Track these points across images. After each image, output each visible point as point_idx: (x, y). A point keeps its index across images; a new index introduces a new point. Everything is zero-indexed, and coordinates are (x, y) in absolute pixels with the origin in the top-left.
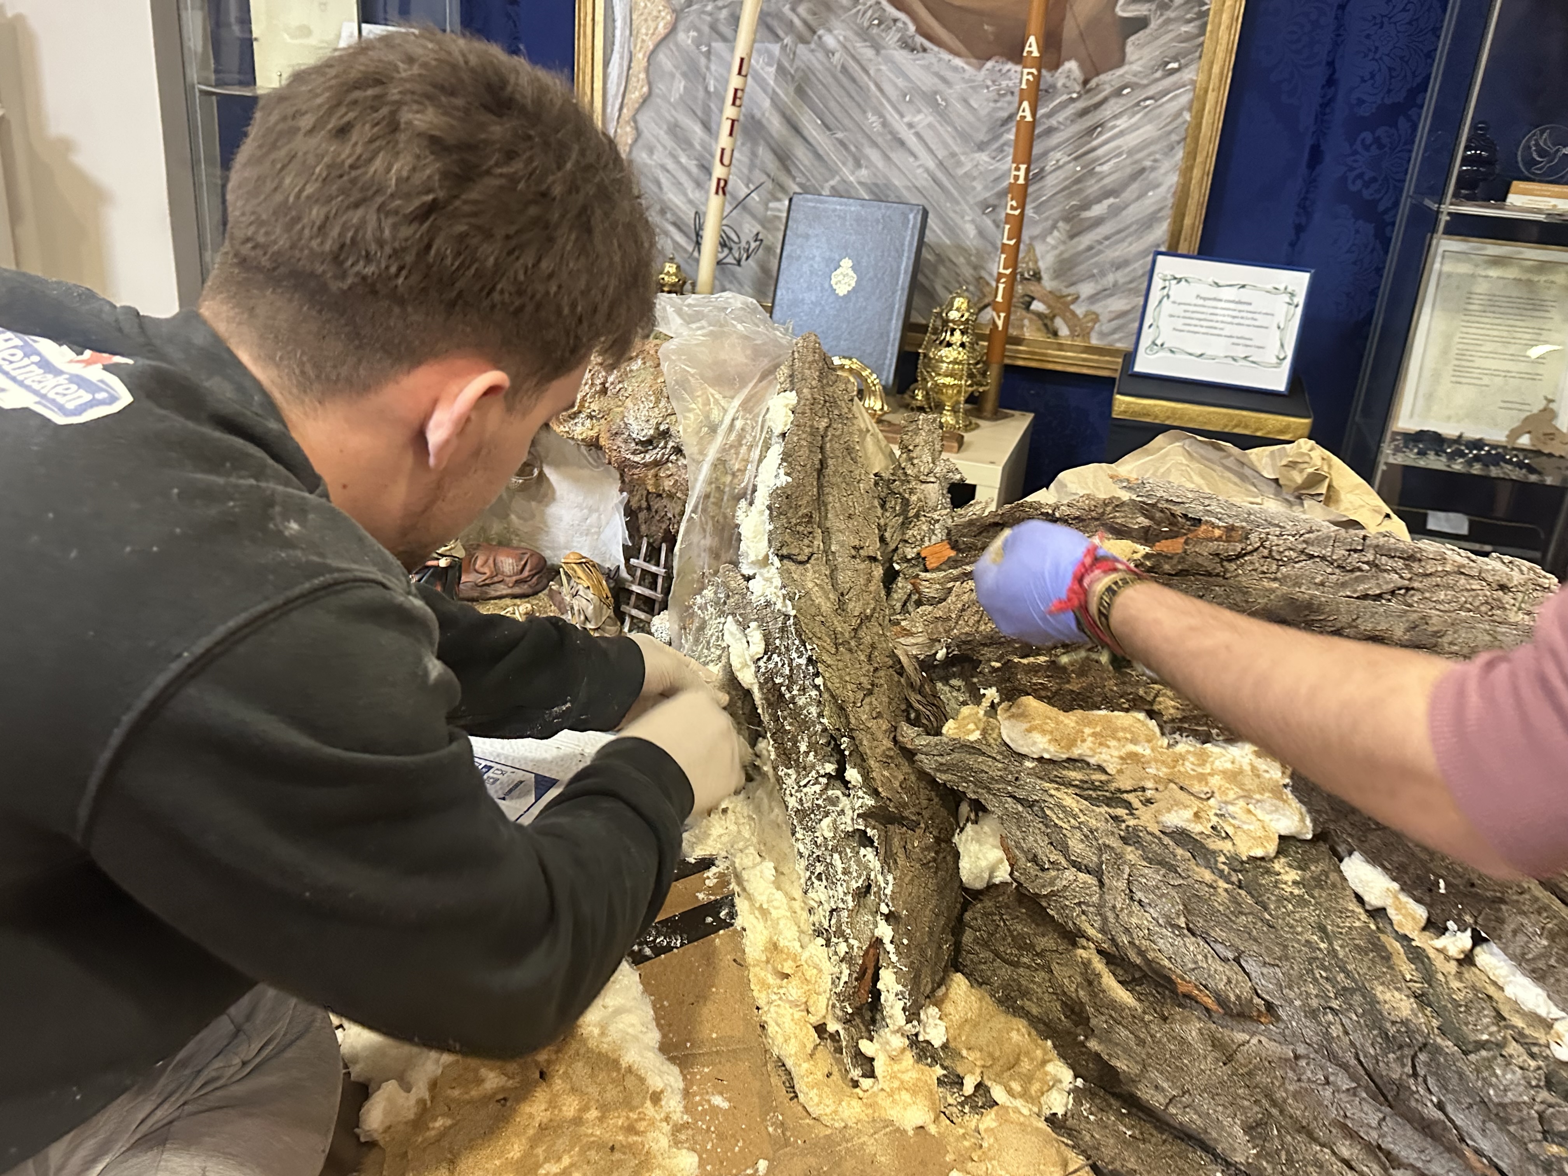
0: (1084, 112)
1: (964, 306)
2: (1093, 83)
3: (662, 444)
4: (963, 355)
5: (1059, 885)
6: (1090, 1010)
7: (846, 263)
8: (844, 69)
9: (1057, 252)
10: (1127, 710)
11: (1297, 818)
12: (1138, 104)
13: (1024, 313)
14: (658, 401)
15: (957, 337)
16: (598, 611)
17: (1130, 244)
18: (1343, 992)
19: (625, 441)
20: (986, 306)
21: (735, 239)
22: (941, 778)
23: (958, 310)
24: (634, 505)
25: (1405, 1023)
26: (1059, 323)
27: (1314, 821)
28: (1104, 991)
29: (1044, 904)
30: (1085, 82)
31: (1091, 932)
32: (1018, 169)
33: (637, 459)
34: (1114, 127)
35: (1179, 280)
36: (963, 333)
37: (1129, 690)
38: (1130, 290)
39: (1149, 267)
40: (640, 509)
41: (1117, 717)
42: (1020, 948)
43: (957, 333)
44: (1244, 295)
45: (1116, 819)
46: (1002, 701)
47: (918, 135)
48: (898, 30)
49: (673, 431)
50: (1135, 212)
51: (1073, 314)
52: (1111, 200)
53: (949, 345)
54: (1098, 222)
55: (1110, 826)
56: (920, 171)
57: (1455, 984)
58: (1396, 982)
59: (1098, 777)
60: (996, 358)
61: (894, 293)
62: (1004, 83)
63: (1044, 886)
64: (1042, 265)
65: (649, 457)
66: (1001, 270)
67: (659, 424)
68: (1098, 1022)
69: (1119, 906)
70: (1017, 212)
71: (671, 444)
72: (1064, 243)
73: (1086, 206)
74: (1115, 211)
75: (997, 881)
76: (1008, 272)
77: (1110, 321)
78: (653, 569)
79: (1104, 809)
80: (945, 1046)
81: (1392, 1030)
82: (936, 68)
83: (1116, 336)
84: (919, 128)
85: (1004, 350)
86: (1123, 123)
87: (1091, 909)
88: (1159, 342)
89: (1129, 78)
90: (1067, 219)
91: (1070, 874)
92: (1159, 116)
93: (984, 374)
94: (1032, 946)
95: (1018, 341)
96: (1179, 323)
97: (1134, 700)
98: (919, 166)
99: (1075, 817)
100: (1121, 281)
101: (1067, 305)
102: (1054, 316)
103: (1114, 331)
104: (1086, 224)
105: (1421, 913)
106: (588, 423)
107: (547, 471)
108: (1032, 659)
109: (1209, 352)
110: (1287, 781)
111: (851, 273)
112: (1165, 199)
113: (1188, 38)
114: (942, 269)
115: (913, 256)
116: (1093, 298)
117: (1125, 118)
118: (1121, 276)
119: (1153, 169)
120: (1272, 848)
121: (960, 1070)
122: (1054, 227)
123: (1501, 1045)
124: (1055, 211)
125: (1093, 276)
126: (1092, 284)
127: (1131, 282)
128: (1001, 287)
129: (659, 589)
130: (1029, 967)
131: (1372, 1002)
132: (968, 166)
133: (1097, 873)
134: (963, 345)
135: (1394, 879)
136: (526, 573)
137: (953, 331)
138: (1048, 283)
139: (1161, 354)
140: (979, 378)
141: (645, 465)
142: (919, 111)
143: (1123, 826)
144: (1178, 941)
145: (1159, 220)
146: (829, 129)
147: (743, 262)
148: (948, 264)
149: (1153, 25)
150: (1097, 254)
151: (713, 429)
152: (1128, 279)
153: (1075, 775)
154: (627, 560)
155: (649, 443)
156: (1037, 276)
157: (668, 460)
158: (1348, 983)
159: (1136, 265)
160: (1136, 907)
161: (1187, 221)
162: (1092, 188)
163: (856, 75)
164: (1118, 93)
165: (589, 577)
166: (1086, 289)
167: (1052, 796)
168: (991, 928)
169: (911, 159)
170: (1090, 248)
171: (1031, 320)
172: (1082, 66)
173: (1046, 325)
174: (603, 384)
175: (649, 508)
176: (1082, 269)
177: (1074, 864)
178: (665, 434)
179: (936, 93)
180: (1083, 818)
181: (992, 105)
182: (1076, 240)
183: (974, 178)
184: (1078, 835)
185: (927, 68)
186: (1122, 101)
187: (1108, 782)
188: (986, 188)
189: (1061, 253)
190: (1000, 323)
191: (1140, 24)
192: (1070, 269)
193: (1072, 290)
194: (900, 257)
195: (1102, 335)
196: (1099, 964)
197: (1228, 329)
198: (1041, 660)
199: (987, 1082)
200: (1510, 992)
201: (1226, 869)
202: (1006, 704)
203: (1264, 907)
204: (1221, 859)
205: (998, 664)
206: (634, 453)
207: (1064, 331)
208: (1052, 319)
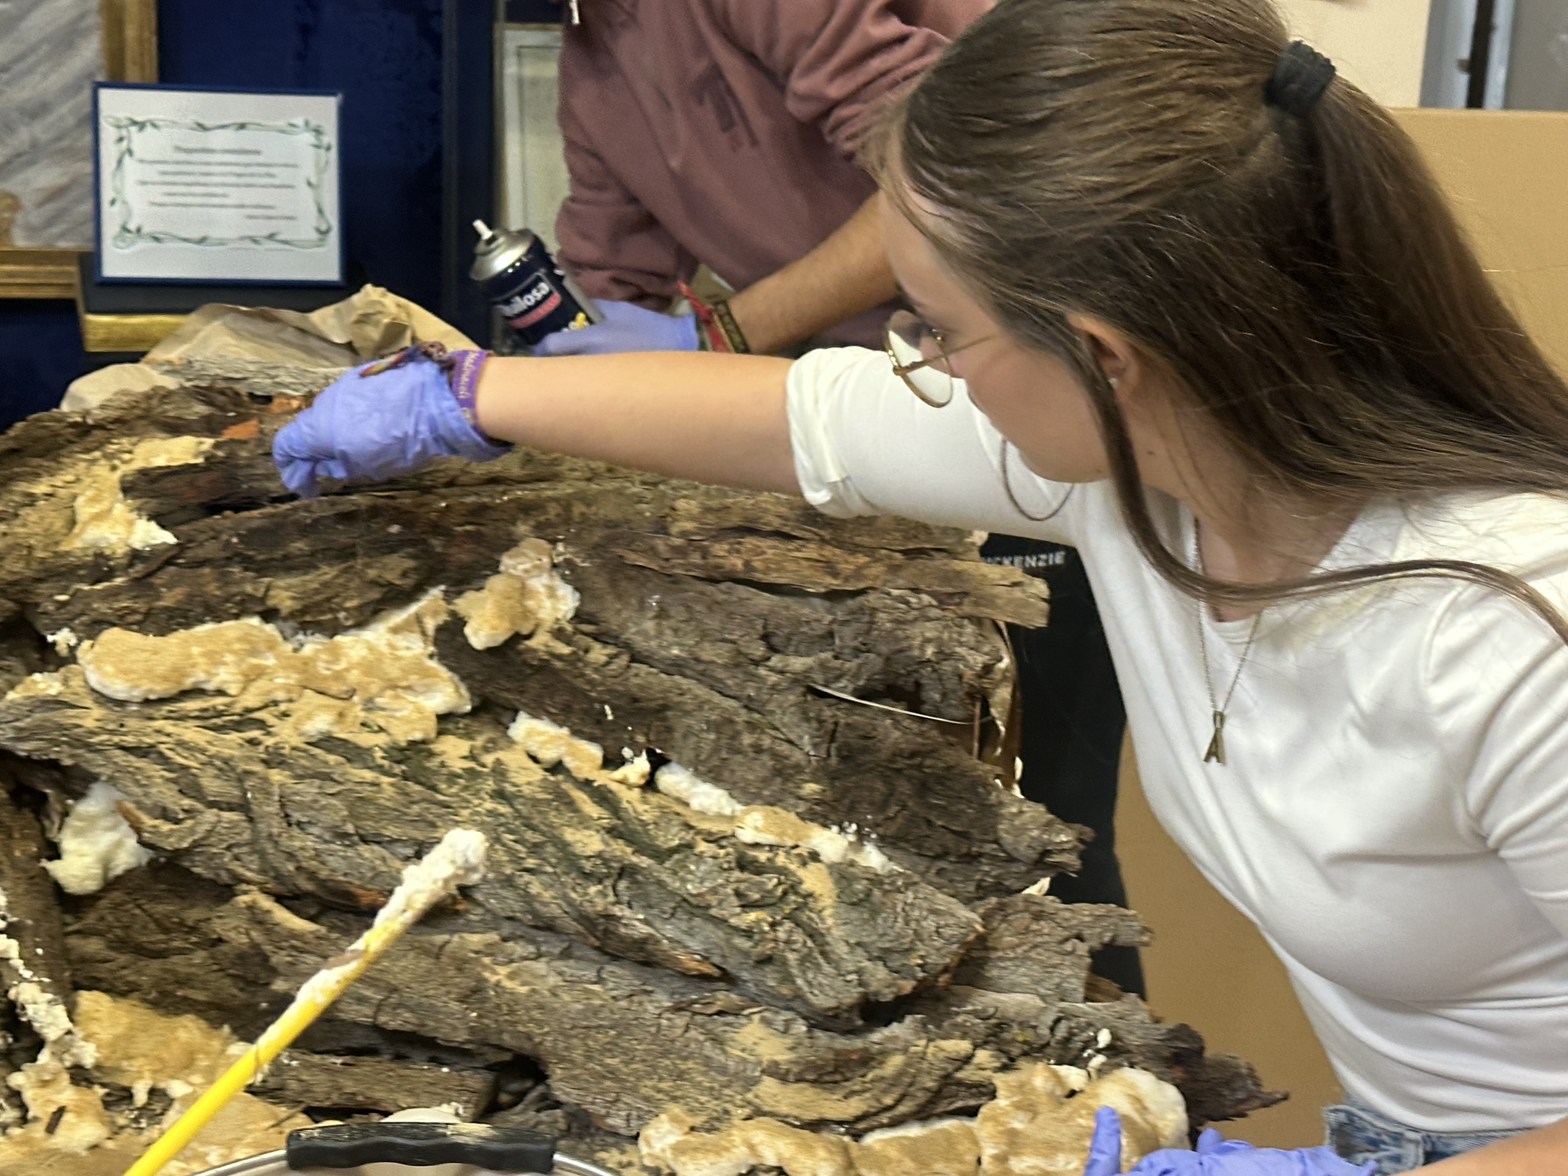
5: (201, 830)
6: (268, 948)
10: (237, 617)
11: (450, 690)
18: (535, 849)
22: (23, 748)
25: (599, 855)
27: (470, 689)
28: (277, 925)
29: (186, 864)
31: (249, 874)
35: (142, 126)
37: (234, 589)
38: (62, 151)
41: (227, 628)
42: (166, 931)
44: (246, 139)
45: (253, 742)
46: (80, 641)
55: (248, 751)
57: (641, 808)
58: (584, 822)
59: (219, 702)
63: (182, 839)
68: (279, 959)
69: (275, 833)
75: (119, 871)
77: (40, 204)
79: (234, 736)
80: (98, 1067)
81: (588, 866)
83: (55, 230)
87: (245, 849)
88: (132, 226)
91: (210, 815)
94: (182, 923)
96: (158, 194)
97: (242, 602)
99: (203, 751)
100: (43, 137)
105: (596, 751)
108: (106, 584)
109: (215, 233)
110: (431, 649)
118: (40, 130)
120: (431, 725)
121: (125, 1083)
123: (690, 846)
127: (59, 139)
130: (181, 951)
131: (563, 846)
133: (243, 807)
135: (563, 723)
139: (141, 245)
143: (261, 748)
144: (350, 853)
145: (84, 33)
152: (55, 133)
153: (192, 705)
158: (537, 838)
159: (63, 109)
160: (295, 831)
161: (131, 32)
167: (168, 735)
168: (126, 921)
180: (213, 750)
184: (211, 771)
187: (233, 703)
195: (31, 230)
196: (266, 903)
197: (236, 196)
198: (118, 581)
199: (162, 1085)
200: (695, 804)
201: (386, 763)
202: (86, 644)
203: (434, 788)
204: (379, 754)
205: (63, 598)
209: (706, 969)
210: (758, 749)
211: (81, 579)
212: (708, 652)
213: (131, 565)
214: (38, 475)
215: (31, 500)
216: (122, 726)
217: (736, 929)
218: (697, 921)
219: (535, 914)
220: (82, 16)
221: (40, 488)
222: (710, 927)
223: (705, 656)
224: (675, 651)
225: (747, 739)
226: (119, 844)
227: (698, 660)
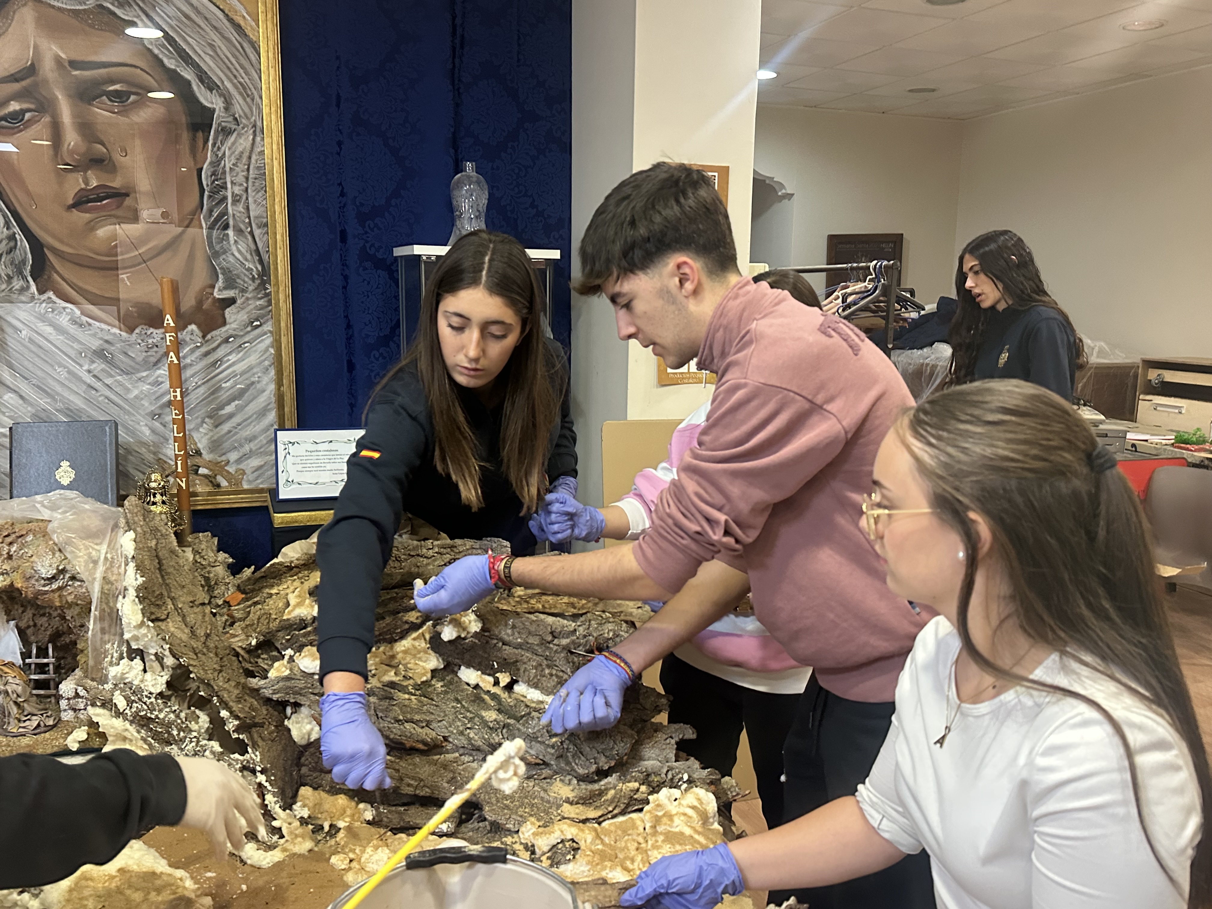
0: (207, 354)
1: (159, 478)
2: (209, 337)
3: (62, 577)
4: (165, 509)
7: (65, 464)
8: (31, 340)
9: (207, 437)
11: (435, 660)
12: (240, 346)
13: (195, 476)
14: (54, 554)
15: (158, 498)
17: (255, 426)
18: (471, 720)
19: (37, 580)
22: (275, 697)
23: (155, 481)
24: (22, 625)
25: (495, 720)
26: (219, 479)
27: (443, 660)
30: (204, 337)
32: (175, 392)
33: (46, 588)
34: (229, 360)
35: (293, 444)
36: (162, 495)
38: (261, 452)
40: (29, 627)
43: (158, 497)
44: (332, 446)
46: (295, 654)
47: (95, 376)
48: (67, 314)
49: (68, 567)
50: (253, 408)
51: (228, 472)
52: (237, 402)
53: (154, 503)
54: (231, 416)
56: (102, 398)
57: (509, 700)
58: (488, 708)
60: (185, 506)
61: (105, 477)
62: (150, 341)
64: (200, 446)
65: (54, 586)
66: (177, 452)
67: (58, 566)
70: (180, 417)
71: (67, 576)
72: (211, 430)
73: (222, 408)
74: (240, 409)
75: (312, 740)
76: (182, 453)
77: (253, 472)
78: (45, 661)
80: (309, 817)
81: (491, 725)
82: (100, 335)
83: (259, 481)
84: (95, 373)
85: (190, 501)
86: (233, 358)
88: (290, 480)
89: (231, 332)
90: (210, 417)
92: (256, 351)
93: (181, 518)
95: (195, 494)
96: (299, 467)
98: (100, 396)
100: (254, 449)
101: (223, 467)
102: (215, 475)
103: (257, 478)
104: (224, 418)
105: (491, 679)
108: (304, 630)
109: (321, 481)
110: (428, 645)
111: (70, 470)
112: (270, 398)
113: (262, 308)
114: (130, 457)
116: (239, 461)
117: (234, 355)
118: (253, 446)
119: (259, 382)
120: (429, 675)
121: (320, 823)
122: (203, 422)
123: (529, 714)
124: (202, 412)
125: (236, 448)
126: (236, 453)
127: (260, 448)
128: (179, 463)
129: (51, 672)
131: (482, 718)
132: (136, 392)
134: (164, 502)
135: (478, 670)
137: (154, 495)
138: (207, 456)
139: (293, 486)
140: (179, 521)
141: (53, 591)
142: (93, 362)
144: (402, 727)
145: (270, 410)
146: (27, 379)
148: (134, 453)
149: (239, 302)
150: (235, 435)
151: (95, 563)
152: (258, 446)
155: (54, 578)
156: (198, 453)
157: (67, 585)
158: (472, 715)
159: (262, 438)
160: (380, 720)
161: (287, 409)
162: (224, 396)
163: (41, 344)
164: (226, 341)
166: (233, 456)
169: (94, 392)
170: (230, 432)
171: (199, 480)
172: (199, 326)
173: (211, 482)
174: (8, 553)
175: (35, 625)
176: (226, 445)
178: (63, 571)
179: (103, 350)
181: (144, 354)
182: (219, 428)
183: (142, 399)
185: (94, 335)
186: (229, 345)
188: (151, 403)
189: (212, 436)
190: (183, 485)
191: (231, 301)
193: (224, 458)
194: (105, 454)
197: (329, 467)
198: (309, 629)
199: (334, 823)
200: (529, 697)
201: (413, 691)
202: (298, 654)
203: (432, 700)
204: (410, 688)
205: (289, 637)
206: (44, 586)
207: (224, 483)
208: (215, 477)
209: (538, 761)
210: (551, 675)
211: (295, 630)
212: (531, 640)
213: (313, 622)
215: (270, 596)
217: (548, 745)
218: (533, 743)
219: (472, 745)
220: (269, 404)
221: (274, 591)
222: (538, 745)
223: (530, 641)
224: (519, 640)
225: (547, 671)
226: (312, 729)
227: (527, 643)
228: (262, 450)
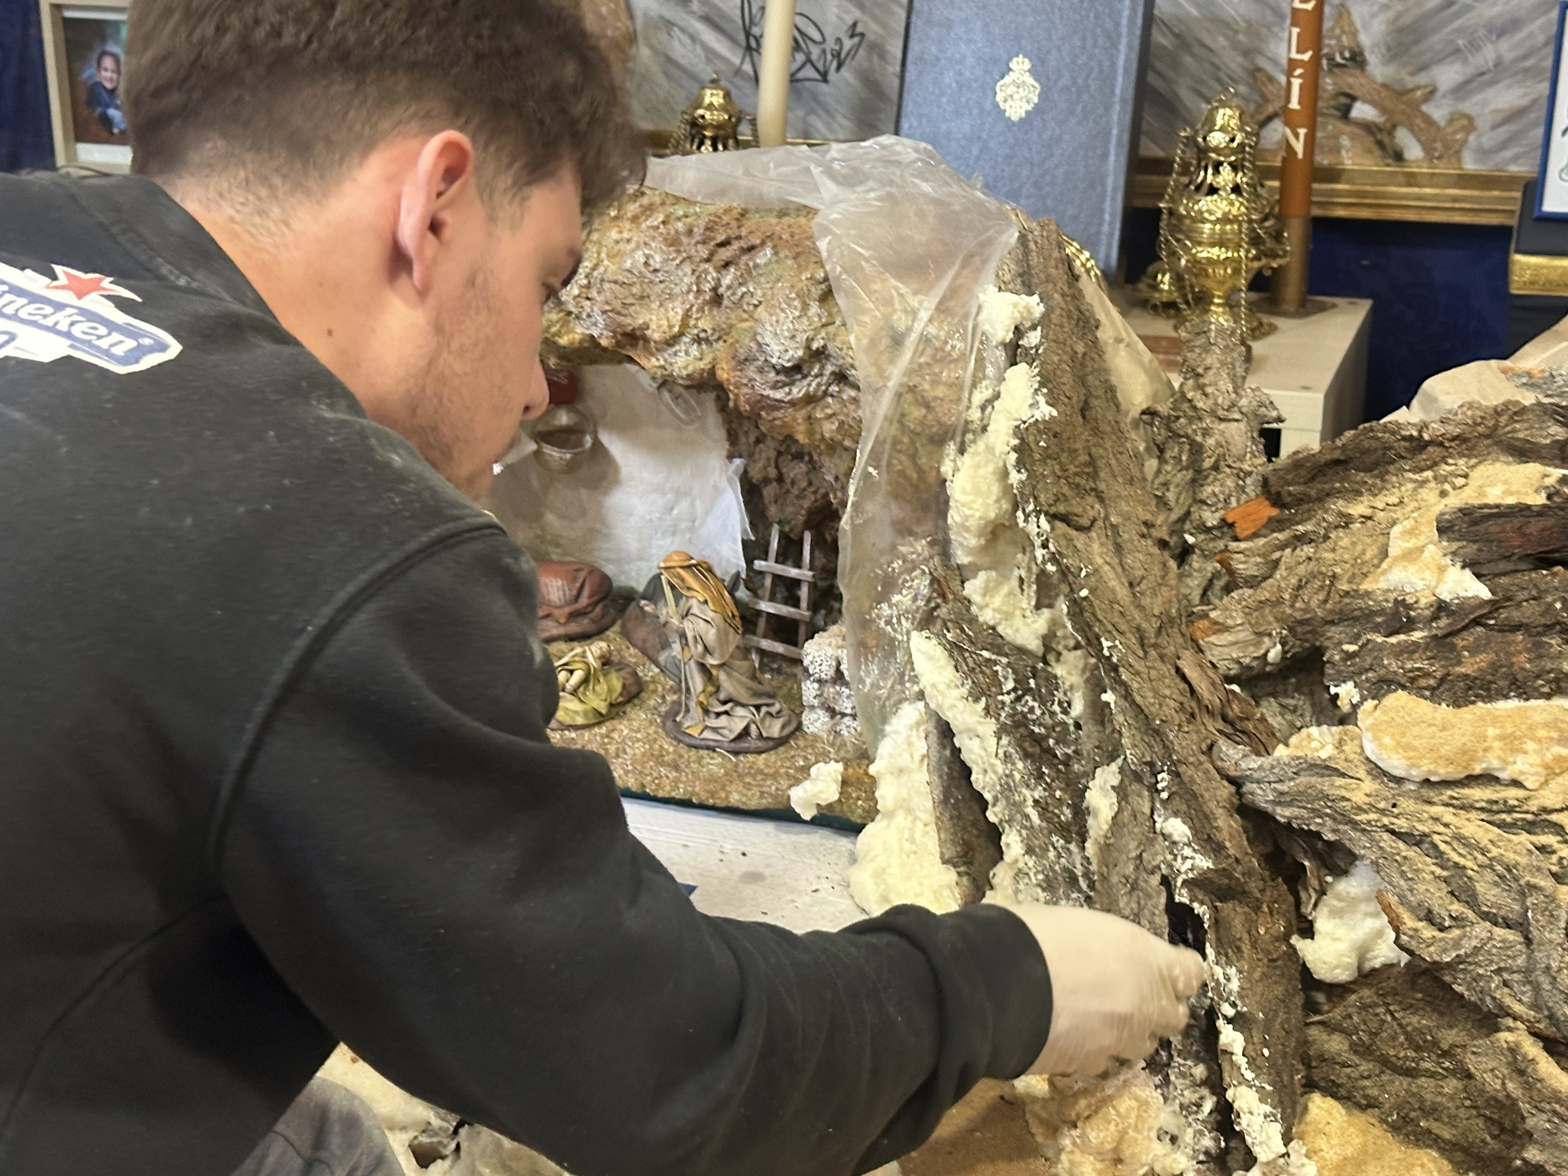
1: (1234, 123)
3: (816, 370)
4: (1237, 207)
5: (1467, 946)
6: (1524, 1107)
7: (1020, 65)
9: (1390, 15)
10: (1548, 696)
13: (1340, 125)
14: (805, 307)
15: (1226, 176)
16: (722, 637)
19: (761, 370)
20: (1270, 119)
21: (817, 36)
22: (1282, 814)
23: (1222, 129)
24: (756, 474)
26: (1404, 138)
28: (1540, 1080)
29: (1447, 978)
31: (1517, 1008)
33: (779, 395)
36: (1235, 168)
37: (1549, 666)
38: (1527, 70)
39: (1554, 29)
40: (766, 481)
41: (1534, 709)
42: (1418, 1049)
43: (1226, 171)
45: (1543, 849)
46: (1363, 699)
49: (832, 349)
51: (1427, 119)
53: (1213, 190)
55: (1537, 858)
59: (1512, 794)
60: (1296, 207)
61: (1108, 108)
63: (1445, 951)
64: (1365, 40)
65: (798, 391)
66: (1294, 55)
67: (810, 340)
68: (1537, 1122)
69: (1554, 965)
71: (829, 368)
76: (1306, 57)
77: (1495, 127)
78: (793, 572)
79: (1524, 838)
83: (1508, 154)
85: (1310, 192)
87: (1516, 977)
91: (1482, 929)
93: (1277, 237)
94: (1435, 1043)
95: (1332, 174)
97: (1557, 680)
99: (1483, 852)
100: (1508, 56)
101: (1415, 106)
102: (1394, 127)
103: (1503, 146)
106: (694, 350)
107: (606, 439)
108: (1402, 637)
111: (1030, 80)
114: (1188, 60)
115: (1137, 42)
116: (1461, 90)
118: (1507, 48)
125: (1458, 51)
127: (1525, 57)
128: (1296, 83)
129: (804, 604)
130: (1432, 1075)
133: (1521, 926)
134: (1236, 189)
136: (584, 601)
137: (1217, 166)
138: (1378, 69)
140: (1270, 244)
141: (793, 403)
143: (1554, 858)
147: (832, 75)
148: (1197, 50)
150: (1459, 14)
151: (897, 341)
152: (1521, 51)
153: (1479, 794)
154: (749, 562)
155: (796, 370)
156: (1357, 59)
157: (825, 393)
165: (705, 587)
167: (1446, 825)
168: (1374, 1026)
171: (1353, 137)
173: (1380, 144)
174: (715, 289)
175: (780, 479)
176: (1436, 41)
177: (1485, 916)
178: (820, 355)
180: (1495, 852)
184: (1489, 876)
187: (1527, 799)
189: (1399, 15)
190: (1299, 147)
192: (1416, 42)
193: (1422, 79)
194: (1115, 45)
195: (1483, 153)
196: (1532, 1049)
198: (1417, 635)
202: (1370, 704)
205: (1352, 648)
206: (775, 386)
207: (1414, 151)
208: (1391, 132)
211: (1376, 629)
213: (1435, 617)
214: (1360, 494)
215: (1346, 521)
216: (1394, 806)
221: (1358, 509)
226: (1380, 934)
228: (1529, 63)
